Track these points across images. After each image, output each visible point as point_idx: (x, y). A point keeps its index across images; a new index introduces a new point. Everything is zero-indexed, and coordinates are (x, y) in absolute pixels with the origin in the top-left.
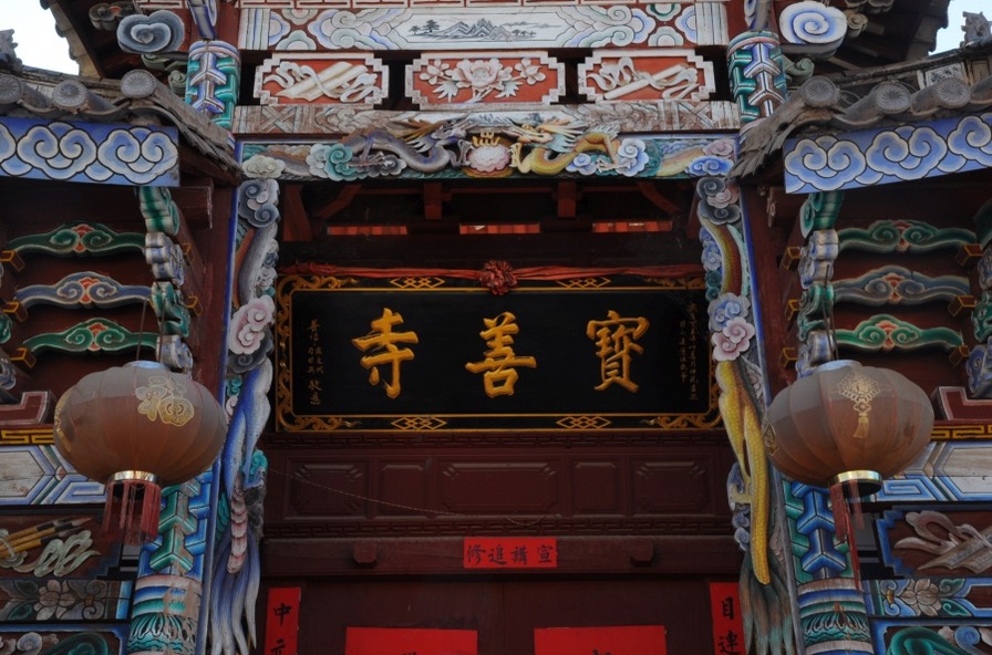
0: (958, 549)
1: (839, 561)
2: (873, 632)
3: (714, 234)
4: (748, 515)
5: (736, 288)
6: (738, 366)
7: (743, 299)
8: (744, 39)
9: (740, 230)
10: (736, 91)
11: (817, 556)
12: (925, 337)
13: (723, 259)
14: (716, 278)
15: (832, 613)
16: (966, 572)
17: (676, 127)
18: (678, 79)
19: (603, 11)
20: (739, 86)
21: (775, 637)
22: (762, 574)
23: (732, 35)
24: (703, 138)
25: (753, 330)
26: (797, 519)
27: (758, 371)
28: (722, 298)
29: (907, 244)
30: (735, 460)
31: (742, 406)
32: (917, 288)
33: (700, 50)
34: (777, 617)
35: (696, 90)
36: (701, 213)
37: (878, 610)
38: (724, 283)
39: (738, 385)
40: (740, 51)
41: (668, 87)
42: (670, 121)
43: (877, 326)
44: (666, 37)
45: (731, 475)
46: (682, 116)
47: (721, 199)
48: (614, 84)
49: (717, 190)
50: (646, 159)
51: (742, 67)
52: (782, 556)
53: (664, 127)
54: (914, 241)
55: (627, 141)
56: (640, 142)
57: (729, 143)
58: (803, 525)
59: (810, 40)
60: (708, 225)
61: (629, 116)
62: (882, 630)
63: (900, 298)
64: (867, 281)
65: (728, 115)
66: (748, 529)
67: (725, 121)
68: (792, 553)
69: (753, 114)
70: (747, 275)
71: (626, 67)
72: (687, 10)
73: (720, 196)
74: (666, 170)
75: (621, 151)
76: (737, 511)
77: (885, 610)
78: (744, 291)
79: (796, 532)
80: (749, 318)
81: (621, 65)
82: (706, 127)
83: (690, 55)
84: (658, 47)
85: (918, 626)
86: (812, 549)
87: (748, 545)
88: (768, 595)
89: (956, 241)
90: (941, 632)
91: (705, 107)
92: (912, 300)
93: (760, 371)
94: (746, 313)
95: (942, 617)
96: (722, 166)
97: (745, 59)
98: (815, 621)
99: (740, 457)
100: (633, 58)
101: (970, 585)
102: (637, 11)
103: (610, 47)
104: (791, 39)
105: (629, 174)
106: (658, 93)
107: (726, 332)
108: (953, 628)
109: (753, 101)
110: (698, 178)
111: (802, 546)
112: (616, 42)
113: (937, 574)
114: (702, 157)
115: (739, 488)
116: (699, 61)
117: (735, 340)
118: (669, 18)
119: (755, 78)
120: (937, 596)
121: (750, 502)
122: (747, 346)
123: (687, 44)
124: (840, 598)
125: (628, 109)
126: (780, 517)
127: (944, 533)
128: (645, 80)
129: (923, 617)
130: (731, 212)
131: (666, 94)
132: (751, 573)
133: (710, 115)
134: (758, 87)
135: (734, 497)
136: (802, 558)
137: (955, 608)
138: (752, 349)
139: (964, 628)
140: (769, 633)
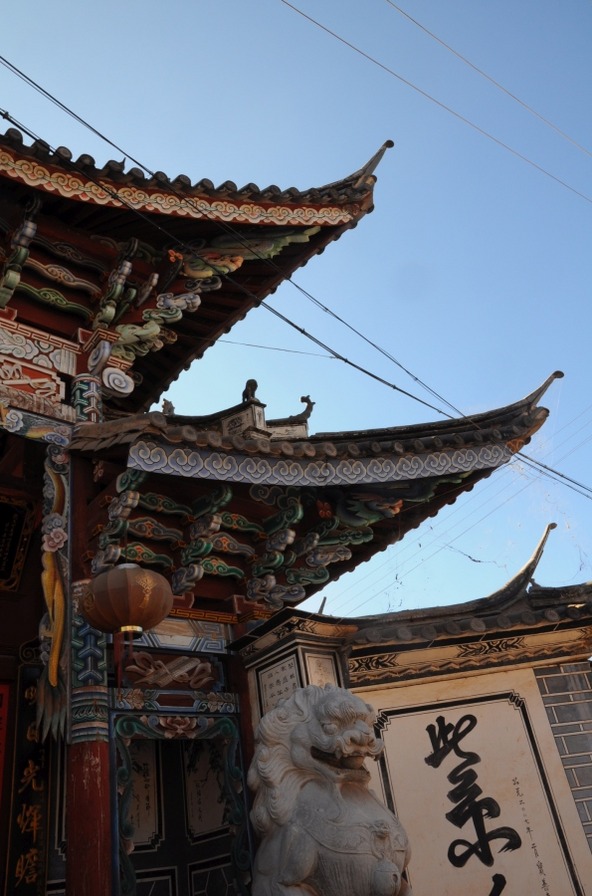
0: (154, 673)
1: (99, 676)
2: (109, 717)
3: (53, 477)
4: (49, 644)
5: (60, 511)
6: (55, 556)
7: (63, 518)
8: (85, 377)
9: (67, 479)
10: (76, 403)
11: (88, 672)
12: (156, 558)
13: (55, 493)
14: (50, 502)
15: (91, 706)
16: (156, 686)
17: (41, 412)
18: (45, 386)
19: (10, 334)
20: (79, 400)
21: (56, 718)
22: (53, 681)
23: (78, 372)
24: (55, 423)
25: (67, 537)
26: (78, 649)
27: (67, 561)
28: (52, 515)
29: (162, 508)
30: (46, 610)
31: (55, 580)
32: (159, 532)
33: (60, 374)
34: (59, 706)
35: (54, 395)
36: (47, 464)
37: (114, 704)
38: (54, 506)
39: (54, 567)
40: (82, 382)
41: (39, 389)
42: (39, 408)
43: (135, 548)
44: (43, 361)
45: (43, 619)
46: (45, 407)
47: (60, 459)
48: (10, 376)
49: (58, 454)
50: (21, 425)
51: (82, 391)
52: (66, 671)
53: (35, 410)
54: (165, 507)
55: (12, 411)
56: (20, 415)
57: (68, 430)
58: (82, 654)
59: (116, 389)
60: (49, 472)
61: (16, 397)
62: (114, 716)
63: (151, 535)
64: (137, 523)
65: (70, 414)
66: (48, 653)
67: (68, 417)
68: (72, 669)
69: (84, 418)
70: (67, 505)
71: (17, 370)
72: (56, 351)
73: (59, 457)
74: (32, 434)
75: (8, 416)
76: (44, 641)
77: (117, 705)
78: (65, 513)
79: (77, 657)
80: (65, 530)
81: (15, 367)
82: (58, 417)
83: (54, 375)
84: (37, 365)
85: (131, 714)
86: (85, 668)
87: (47, 662)
88: (55, 693)
89: (183, 512)
90: (141, 718)
91: (58, 405)
92: (156, 537)
93: (68, 561)
94: (64, 526)
95: (144, 710)
96: (63, 441)
97: (85, 387)
98: (81, 710)
99: (50, 609)
100: (22, 366)
101: (158, 693)
102: (29, 341)
103: (11, 355)
104: (107, 385)
105: (10, 431)
106: (33, 390)
107: (52, 535)
108: (148, 716)
109: (86, 411)
110: (49, 444)
111: (79, 666)
112: (15, 354)
113: (144, 686)
114: (53, 433)
115: (47, 627)
116: (58, 380)
117: (57, 541)
118: (47, 351)
119: (88, 399)
120: (143, 698)
121: (52, 636)
122: (62, 546)
123: (54, 369)
124: (97, 697)
125: (16, 393)
126: (67, 647)
127: (148, 663)
128: (26, 380)
129: (135, 710)
130: (63, 468)
131: (38, 392)
132: (47, 680)
133: (61, 411)
134: (89, 404)
135: (43, 632)
136: (79, 672)
137: (150, 706)
138: (65, 547)
139: (153, 717)
140: (53, 714)
